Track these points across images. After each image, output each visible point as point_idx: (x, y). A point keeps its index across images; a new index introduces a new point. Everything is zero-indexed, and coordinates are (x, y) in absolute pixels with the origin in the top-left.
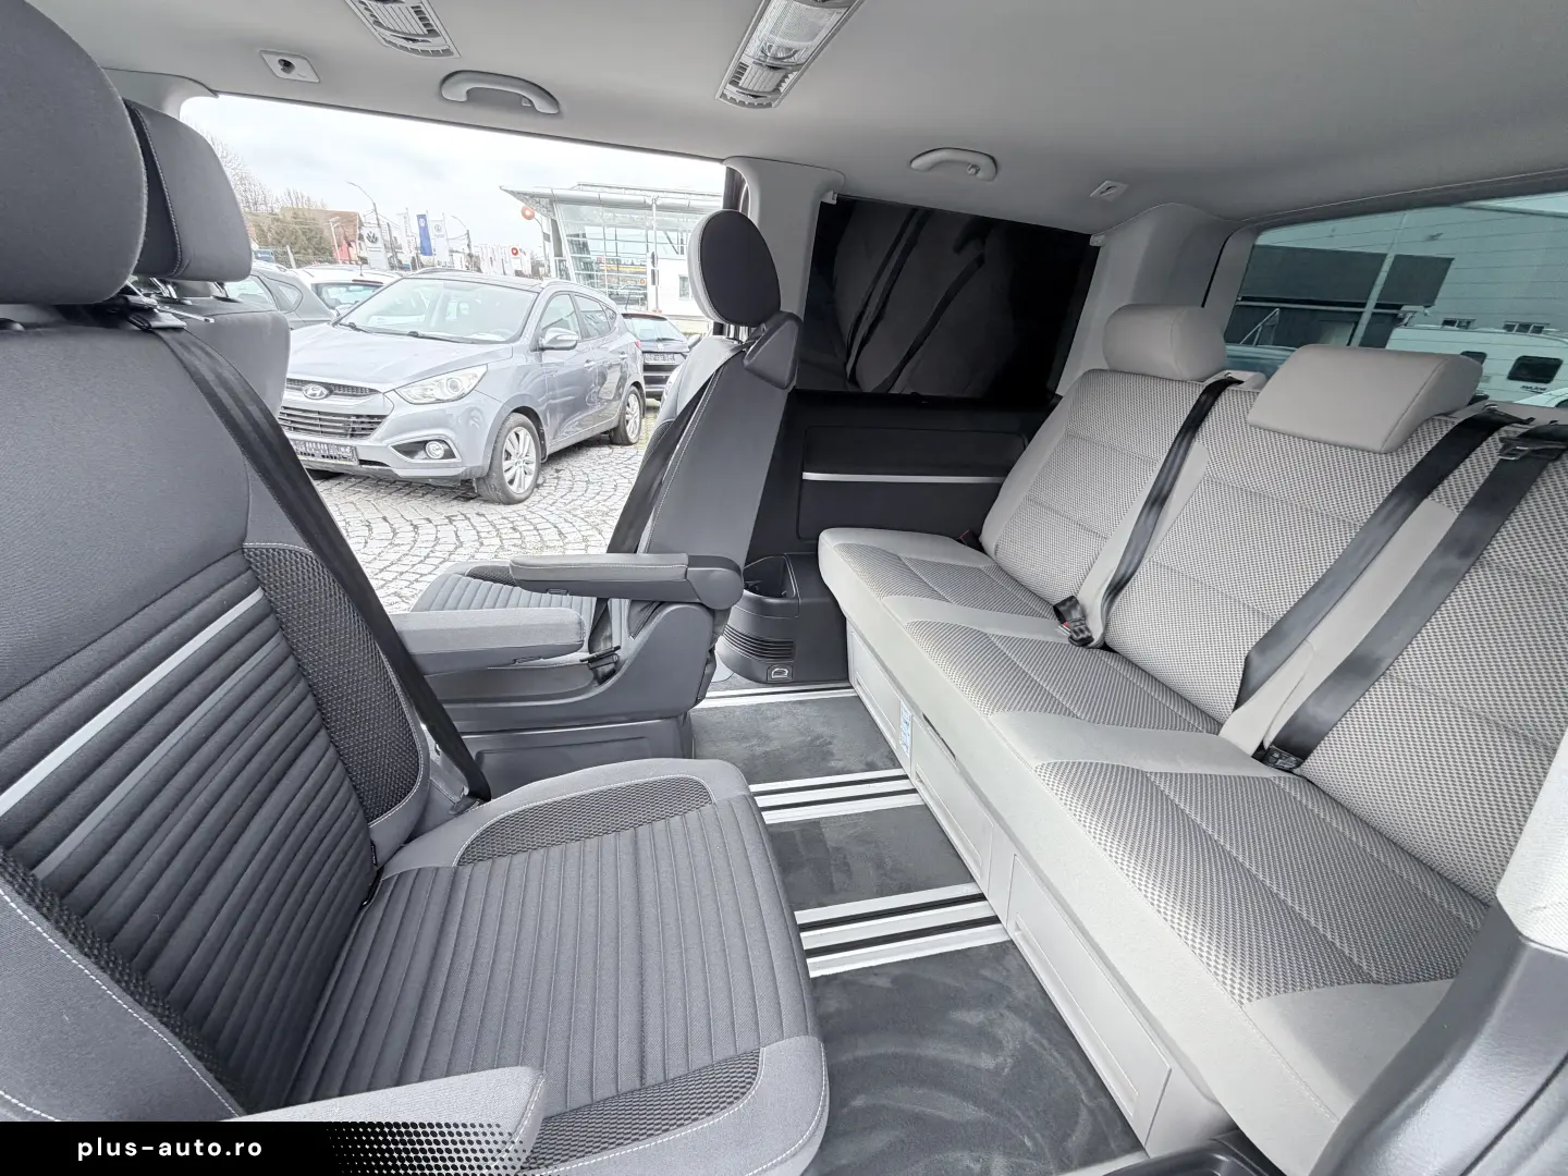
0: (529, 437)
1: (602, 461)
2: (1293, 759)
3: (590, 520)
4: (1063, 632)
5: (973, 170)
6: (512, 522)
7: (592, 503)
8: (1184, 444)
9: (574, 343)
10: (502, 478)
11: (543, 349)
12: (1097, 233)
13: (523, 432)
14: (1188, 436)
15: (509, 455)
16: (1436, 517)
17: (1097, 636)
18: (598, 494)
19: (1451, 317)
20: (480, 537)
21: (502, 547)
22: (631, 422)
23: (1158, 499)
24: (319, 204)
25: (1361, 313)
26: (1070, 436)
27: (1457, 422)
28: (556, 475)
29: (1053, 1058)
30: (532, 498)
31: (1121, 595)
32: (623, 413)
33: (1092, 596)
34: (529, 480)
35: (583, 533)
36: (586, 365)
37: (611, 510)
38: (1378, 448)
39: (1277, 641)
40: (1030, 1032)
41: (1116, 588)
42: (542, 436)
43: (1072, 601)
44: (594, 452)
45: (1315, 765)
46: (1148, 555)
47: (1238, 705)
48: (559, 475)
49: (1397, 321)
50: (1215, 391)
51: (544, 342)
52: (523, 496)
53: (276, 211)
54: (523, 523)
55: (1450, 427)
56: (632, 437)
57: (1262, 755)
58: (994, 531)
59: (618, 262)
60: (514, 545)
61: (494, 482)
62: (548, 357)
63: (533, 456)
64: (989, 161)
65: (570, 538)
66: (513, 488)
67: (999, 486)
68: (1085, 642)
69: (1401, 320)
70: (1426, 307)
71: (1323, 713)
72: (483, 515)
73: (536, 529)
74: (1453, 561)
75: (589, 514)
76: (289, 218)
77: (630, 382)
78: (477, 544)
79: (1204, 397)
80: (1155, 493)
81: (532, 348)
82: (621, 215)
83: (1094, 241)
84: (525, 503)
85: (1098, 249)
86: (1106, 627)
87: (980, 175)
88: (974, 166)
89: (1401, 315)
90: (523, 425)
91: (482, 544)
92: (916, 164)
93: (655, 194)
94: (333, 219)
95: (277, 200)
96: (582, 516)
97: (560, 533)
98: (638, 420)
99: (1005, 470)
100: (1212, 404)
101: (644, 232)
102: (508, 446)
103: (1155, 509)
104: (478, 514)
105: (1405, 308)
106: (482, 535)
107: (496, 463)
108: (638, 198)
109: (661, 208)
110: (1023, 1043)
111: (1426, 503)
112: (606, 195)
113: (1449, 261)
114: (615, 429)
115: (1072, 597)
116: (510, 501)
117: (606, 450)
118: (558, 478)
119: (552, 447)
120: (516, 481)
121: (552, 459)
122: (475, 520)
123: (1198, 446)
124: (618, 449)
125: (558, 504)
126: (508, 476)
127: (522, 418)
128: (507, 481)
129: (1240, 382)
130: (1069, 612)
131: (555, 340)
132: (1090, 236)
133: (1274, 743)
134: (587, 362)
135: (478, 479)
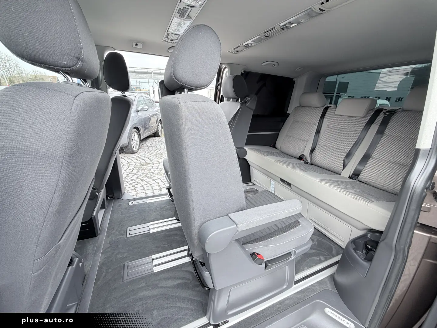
0: (137, 135)
1: (154, 141)
2: (356, 177)
3: (157, 156)
4: (302, 161)
5: (273, 66)
6: (136, 158)
7: (156, 152)
8: (322, 120)
9: (147, 109)
10: (132, 146)
11: (139, 111)
12: (295, 78)
13: (136, 134)
14: (323, 118)
15: (132, 140)
16: (374, 128)
17: (309, 162)
18: (156, 149)
19: (350, 96)
20: (128, 163)
21: (135, 164)
22: (160, 130)
23: (318, 132)
24: (44, 74)
25: (333, 95)
26: (294, 121)
27: (375, 110)
28: (142, 145)
29: (324, 241)
30: (138, 152)
31: (313, 152)
32: (158, 128)
33: (307, 153)
34: (137, 147)
35: (157, 159)
36: (149, 115)
37: (162, 153)
38: (362, 116)
39: (349, 155)
40: (318, 238)
41: (312, 151)
42: (140, 135)
43: (303, 155)
44: (151, 139)
45: (361, 177)
46: (318, 143)
47: (343, 169)
48: (144, 145)
49: (339, 97)
50: (326, 109)
51: (139, 109)
52: (136, 151)
53: (29, 76)
54: (139, 158)
55: (374, 111)
56: (160, 134)
57: (350, 177)
58: (279, 144)
59: (140, 88)
60: (139, 164)
61: (129, 147)
62: (140, 113)
63: (138, 140)
64: (277, 63)
65: (154, 161)
66: (134, 149)
67: (279, 134)
68: (307, 163)
69: (340, 96)
70: (345, 93)
71: (360, 168)
72: (127, 157)
73: (143, 159)
74: (379, 135)
75: (156, 154)
76: (34, 78)
77: (159, 120)
78: (128, 165)
79: (324, 110)
80: (317, 130)
81: (136, 111)
82: (140, 75)
83: (294, 80)
84: (137, 153)
85: (295, 81)
86: (311, 160)
87: (275, 66)
88: (273, 65)
89: (340, 95)
90: (136, 132)
91: (129, 164)
92: (262, 64)
93: (152, 70)
94: (50, 78)
95: (29, 72)
96: (155, 155)
97: (150, 160)
98: (161, 129)
99: (279, 130)
100: (326, 111)
101: (147, 80)
102: (132, 138)
103: (318, 133)
104: (125, 157)
105: (341, 94)
106: (129, 162)
107: (130, 143)
108: (146, 71)
109: (154, 73)
110: (317, 239)
111: (373, 125)
112: (136, 70)
113: (349, 82)
114: (156, 132)
115: (303, 154)
116: (133, 153)
117: (154, 138)
118: (144, 146)
119: (142, 138)
120: (135, 147)
121: (142, 141)
122: (125, 158)
123: (325, 120)
124: (157, 138)
125: (146, 153)
126: (133, 146)
127: (135, 130)
128: (133, 147)
129: (331, 107)
130: (303, 157)
131: (142, 109)
132: (293, 79)
133: (352, 174)
134: (149, 114)
135: (125, 147)
